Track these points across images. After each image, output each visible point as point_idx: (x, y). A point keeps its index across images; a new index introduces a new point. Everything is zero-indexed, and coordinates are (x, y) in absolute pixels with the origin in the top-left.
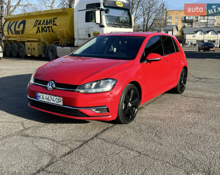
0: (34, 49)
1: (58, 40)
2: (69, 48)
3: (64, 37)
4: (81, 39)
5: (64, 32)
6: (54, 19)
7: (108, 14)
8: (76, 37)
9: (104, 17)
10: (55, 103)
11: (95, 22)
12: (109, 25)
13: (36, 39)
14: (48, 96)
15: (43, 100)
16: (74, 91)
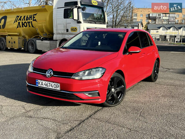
0: (14, 42)
1: (38, 34)
2: (47, 42)
3: (43, 32)
4: (59, 34)
5: (44, 27)
6: (34, 15)
7: (84, 12)
8: (55, 32)
9: (81, 14)
10: (53, 88)
11: (73, 18)
12: (85, 21)
13: (16, 34)
14: (47, 82)
15: (42, 86)
16: (70, 78)
